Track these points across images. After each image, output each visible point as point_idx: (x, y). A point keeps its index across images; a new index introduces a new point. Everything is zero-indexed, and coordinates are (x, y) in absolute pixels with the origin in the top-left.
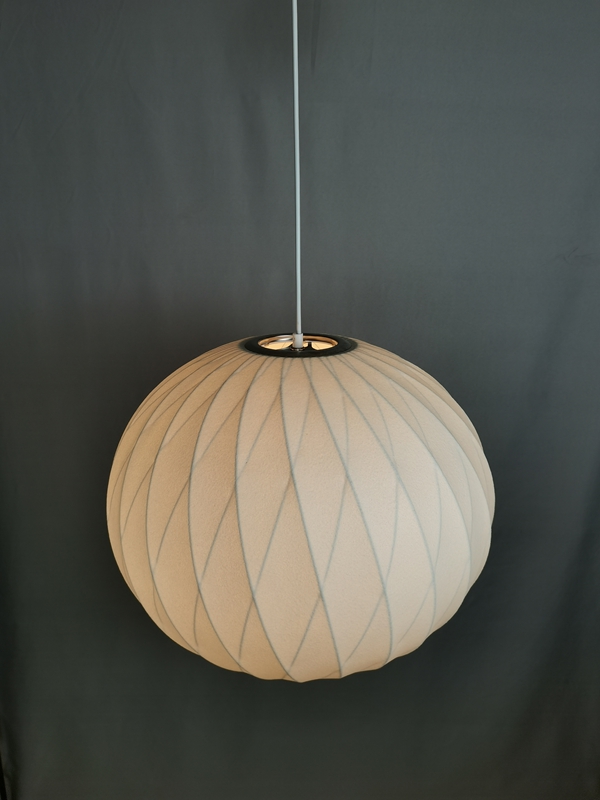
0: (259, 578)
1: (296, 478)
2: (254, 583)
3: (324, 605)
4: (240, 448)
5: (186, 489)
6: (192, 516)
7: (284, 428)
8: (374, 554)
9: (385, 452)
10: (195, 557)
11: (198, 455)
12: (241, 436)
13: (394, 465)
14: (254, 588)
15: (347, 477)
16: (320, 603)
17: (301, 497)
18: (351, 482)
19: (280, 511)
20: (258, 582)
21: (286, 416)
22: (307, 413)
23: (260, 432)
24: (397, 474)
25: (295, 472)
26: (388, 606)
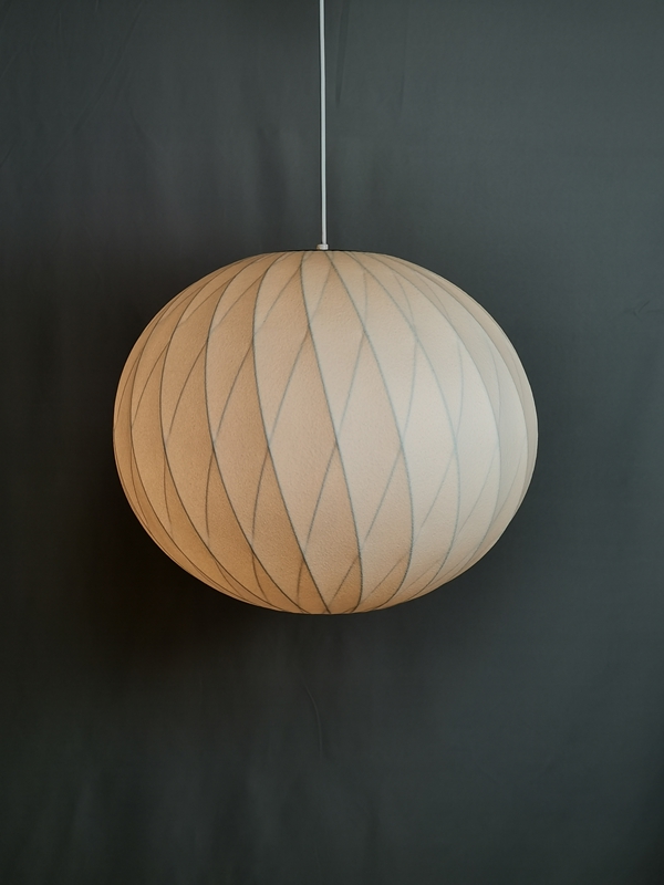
0: (275, 426)
1: (313, 330)
2: (269, 432)
3: (340, 455)
4: (258, 309)
5: (204, 352)
6: (208, 374)
7: (303, 292)
8: (391, 404)
9: (404, 316)
10: (210, 413)
11: (216, 321)
12: (259, 301)
13: (413, 328)
14: (269, 437)
15: (365, 332)
16: (336, 453)
17: (318, 347)
18: (368, 337)
19: (296, 360)
20: (273, 431)
21: (304, 284)
22: (327, 282)
23: (279, 297)
24: (416, 335)
25: (312, 325)
26: (406, 464)
